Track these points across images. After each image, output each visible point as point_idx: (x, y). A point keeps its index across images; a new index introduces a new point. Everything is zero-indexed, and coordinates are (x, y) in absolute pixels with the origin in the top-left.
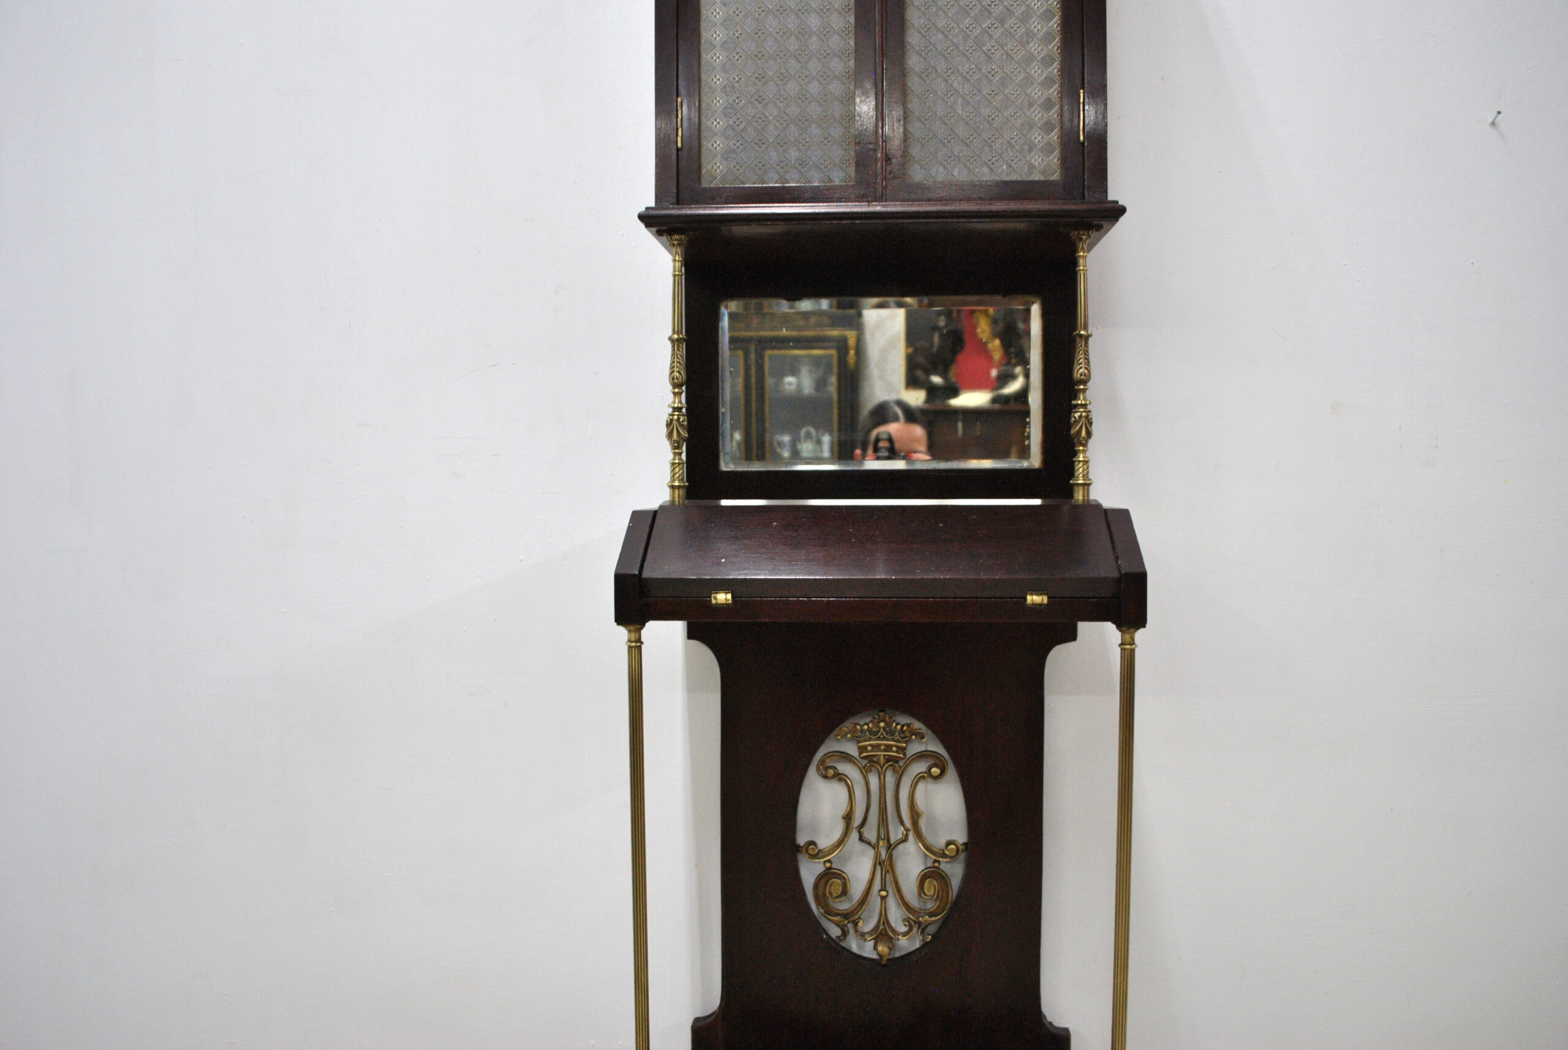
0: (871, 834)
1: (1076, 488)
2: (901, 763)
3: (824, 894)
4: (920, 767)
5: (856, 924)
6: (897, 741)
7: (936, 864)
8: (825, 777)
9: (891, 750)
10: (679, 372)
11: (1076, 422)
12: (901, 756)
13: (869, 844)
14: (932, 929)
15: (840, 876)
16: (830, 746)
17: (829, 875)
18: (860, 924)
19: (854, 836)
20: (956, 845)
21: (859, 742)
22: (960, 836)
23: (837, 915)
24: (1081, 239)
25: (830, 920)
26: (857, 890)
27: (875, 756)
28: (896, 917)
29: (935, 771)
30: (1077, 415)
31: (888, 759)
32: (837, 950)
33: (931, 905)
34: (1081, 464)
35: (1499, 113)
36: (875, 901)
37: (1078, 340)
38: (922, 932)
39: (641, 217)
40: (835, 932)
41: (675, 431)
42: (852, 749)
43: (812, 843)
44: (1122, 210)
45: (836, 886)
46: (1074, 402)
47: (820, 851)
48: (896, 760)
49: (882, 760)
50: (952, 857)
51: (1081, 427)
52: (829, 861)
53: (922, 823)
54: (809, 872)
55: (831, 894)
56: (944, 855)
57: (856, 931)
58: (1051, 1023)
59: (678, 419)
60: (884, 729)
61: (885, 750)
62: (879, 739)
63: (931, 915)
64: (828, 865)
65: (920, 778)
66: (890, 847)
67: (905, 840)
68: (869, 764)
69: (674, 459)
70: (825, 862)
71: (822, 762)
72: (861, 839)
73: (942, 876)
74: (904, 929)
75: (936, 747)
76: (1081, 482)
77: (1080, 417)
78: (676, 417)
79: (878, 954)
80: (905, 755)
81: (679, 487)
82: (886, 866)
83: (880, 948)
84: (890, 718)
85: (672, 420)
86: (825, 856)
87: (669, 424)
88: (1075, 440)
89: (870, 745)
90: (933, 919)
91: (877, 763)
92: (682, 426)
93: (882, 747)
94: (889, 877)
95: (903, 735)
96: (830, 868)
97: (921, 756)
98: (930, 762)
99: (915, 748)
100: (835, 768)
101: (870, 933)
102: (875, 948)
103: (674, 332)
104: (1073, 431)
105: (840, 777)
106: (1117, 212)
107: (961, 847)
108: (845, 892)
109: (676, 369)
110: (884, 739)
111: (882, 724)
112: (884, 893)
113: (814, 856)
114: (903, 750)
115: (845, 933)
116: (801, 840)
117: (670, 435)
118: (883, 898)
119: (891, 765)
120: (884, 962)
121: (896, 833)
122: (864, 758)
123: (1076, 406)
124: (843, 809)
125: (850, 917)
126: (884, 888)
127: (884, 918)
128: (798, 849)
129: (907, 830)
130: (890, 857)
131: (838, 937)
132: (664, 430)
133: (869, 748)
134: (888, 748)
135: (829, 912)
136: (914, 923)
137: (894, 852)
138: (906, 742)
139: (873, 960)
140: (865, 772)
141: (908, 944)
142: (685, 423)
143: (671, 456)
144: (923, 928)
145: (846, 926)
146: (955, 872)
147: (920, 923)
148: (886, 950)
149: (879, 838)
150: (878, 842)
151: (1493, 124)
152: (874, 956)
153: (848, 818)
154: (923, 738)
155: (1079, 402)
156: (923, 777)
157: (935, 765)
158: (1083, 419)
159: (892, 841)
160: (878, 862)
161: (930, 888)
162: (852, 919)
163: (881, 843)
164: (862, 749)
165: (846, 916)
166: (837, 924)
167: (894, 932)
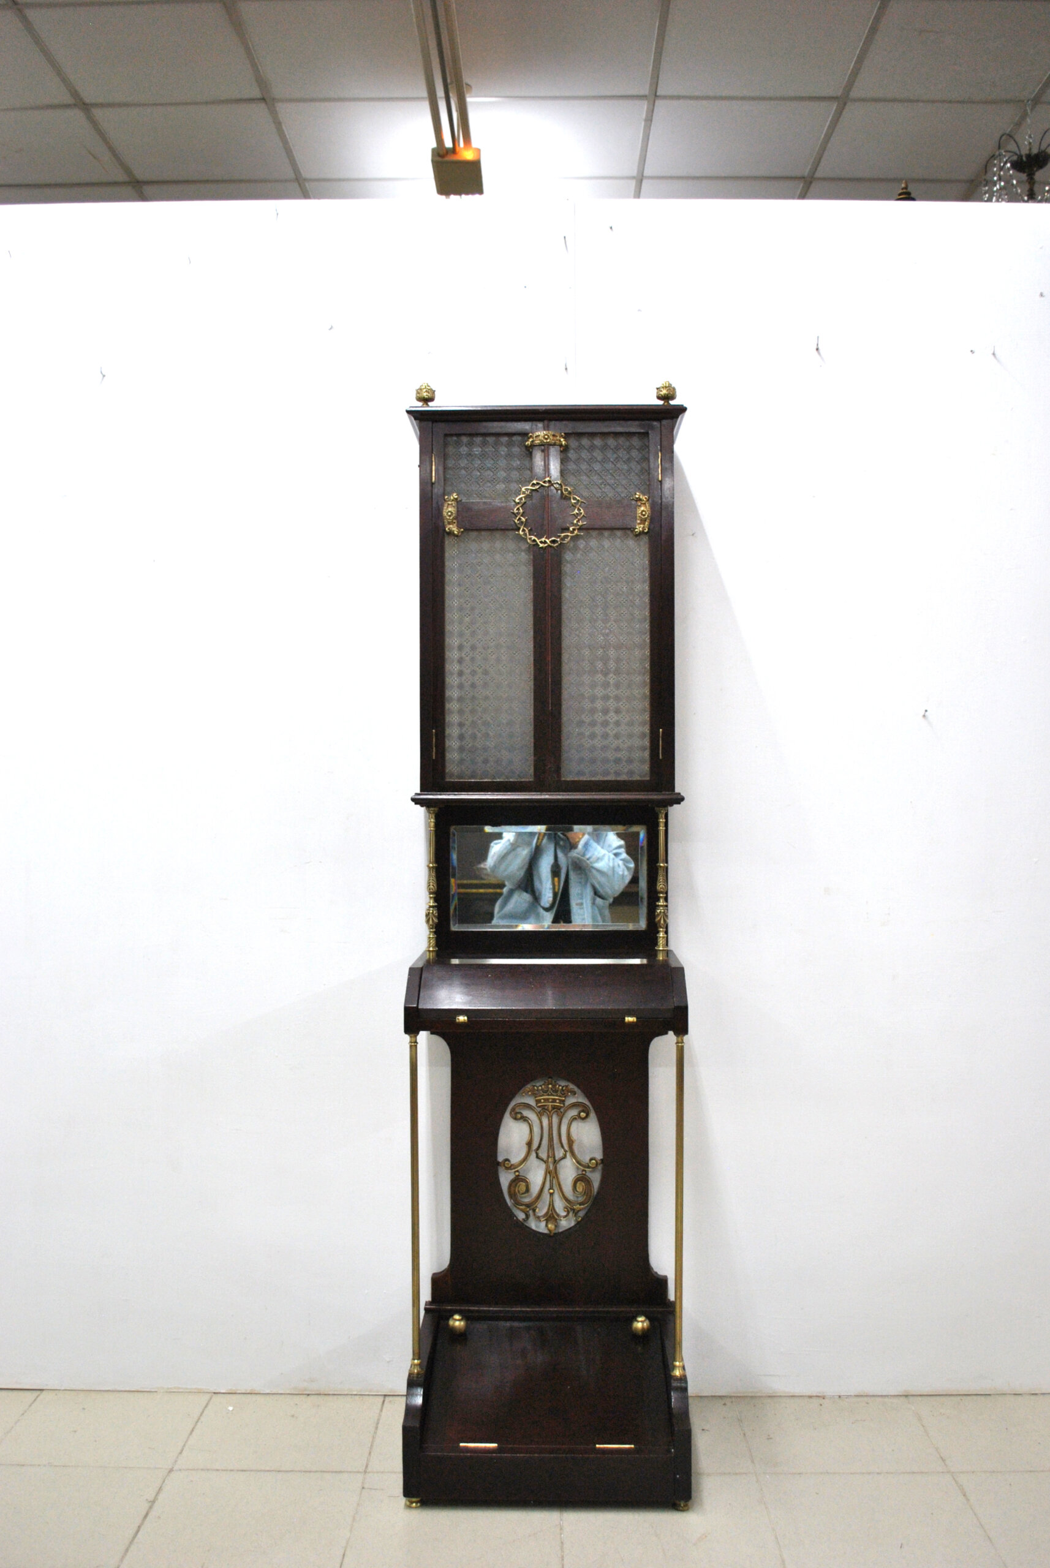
0: (543, 1154)
1: (658, 952)
2: (562, 1110)
3: (515, 1192)
4: (573, 1112)
5: (534, 1211)
6: (560, 1096)
7: (584, 1172)
8: (516, 1119)
9: (555, 1102)
10: (433, 885)
11: (658, 915)
12: (562, 1105)
13: (542, 1160)
14: (582, 1214)
15: (525, 1180)
16: (518, 1100)
17: (518, 1179)
18: (537, 1210)
19: (534, 1155)
20: (596, 1161)
21: (536, 1097)
22: (599, 1156)
23: (522, 1205)
24: (660, 812)
25: (518, 1208)
26: (535, 1189)
27: (546, 1105)
28: (559, 1206)
29: (583, 1115)
30: (658, 911)
31: (554, 1108)
32: (522, 1228)
33: (581, 1199)
34: (661, 939)
35: (926, 711)
36: (546, 1196)
37: (660, 869)
38: (575, 1216)
39: (413, 800)
40: (521, 1216)
41: (431, 919)
42: (531, 1101)
43: (507, 1160)
44: (683, 799)
45: (522, 1186)
46: (657, 903)
47: (512, 1165)
48: (559, 1108)
49: (550, 1108)
50: (594, 1168)
51: (661, 919)
52: (518, 1171)
53: (575, 1147)
54: (505, 1179)
55: (519, 1192)
56: (589, 1167)
57: (534, 1215)
58: (656, 1273)
59: (433, 913)
60: (551, 1089)
61: (552, 1102)
62: (548, 1095)
63: (581, 1204)
64: (517, 1174)
65: (574, 1119)
66: (555, 1162)
67: (564, 1157)
68: (542, 1111)
69: (430, 935)
70: (515, 1172)
71: (513, 1109)
72: (538, 1157)
73: (588, 1181)
74: (564, 1214)
75: (581, 1099)
76: (661, 948)
77: (660, 912)
78: (431, 911)
79: (549, 1230)
80: (564, 1104)
81: (433, 951)
82: (552, 1174)
83: (550, 1226)
84: (555, 1082)
85: (429, 913)
86: (514, 1169)
87: (427, 915)
88: (658, 925)
89: (544, 1099)
90: (582, 1206)
91: (547, 1110)
92: (435, 916)
93: (550, 1100)
94: (555, 1181)
95: (563, 1093)
96: (518, 1176)
97: (574, 1105)
98: (580, 1109)
99: (571, 1100)
100: (521, 1113)
101: (544, 1216)
102: (547, 1226)
103: (430, 863)
104: (657, 919)
105: (524, 1119)
106: (679, 800)
107: (598, 1161)
108: (528, 1190)
109: (431, 884)
110: (552, 1095)
111: (550, 1086)
112: (551, 1191)
113: (507, 1168)
114: (563, 1102)
115: (527, 1217)
116: (500, 1159)
117: (428, 921)
118: (551, 1194)
119: (556, 1111)
120: (552, 1234)
121: (559, 1153)
122: (539, 1107)
123: (658, 906)
124: (526, 1137)
125: (531, 1207)
126: (552, 1187)
127: (552, 1206)
128: (498, 1164)
129: (566, 1151)
130: (556, 1168)
131: (523, 1219)
132: (424, 919)
133: (542, 1101)
134: (554, 1101)
135: (517, 1203)
136: (570, 1209)
137: (558, 1166)
138: (565, 1097)
139: (545, 1234)
140: (540, 1115)
141: (566, 1224)
142: (437, 914)
143: (428, 933)
144: (576, 1213)
145: (528, 1212)
146: (596, 1178)
147: (574, 1210)
148: (553, 1227)
149: (548, 1157)
150: (548, 1159)
151: (924, 716)
152: (546, 1231)
153: (529, 1144)
154: (575, 1094)
155: (660, 904)
156: (576, 1119)
157: (583, 1111)
158: (662, 914)
159: (557, 1159)
160: (548, 1172)
161: (580, 1187)
162: (532, 1207)
163: (550, 1160)
164: (538, 1101)
165: (528, 1206)
166: (522, 1210)
167: (558, 1215)
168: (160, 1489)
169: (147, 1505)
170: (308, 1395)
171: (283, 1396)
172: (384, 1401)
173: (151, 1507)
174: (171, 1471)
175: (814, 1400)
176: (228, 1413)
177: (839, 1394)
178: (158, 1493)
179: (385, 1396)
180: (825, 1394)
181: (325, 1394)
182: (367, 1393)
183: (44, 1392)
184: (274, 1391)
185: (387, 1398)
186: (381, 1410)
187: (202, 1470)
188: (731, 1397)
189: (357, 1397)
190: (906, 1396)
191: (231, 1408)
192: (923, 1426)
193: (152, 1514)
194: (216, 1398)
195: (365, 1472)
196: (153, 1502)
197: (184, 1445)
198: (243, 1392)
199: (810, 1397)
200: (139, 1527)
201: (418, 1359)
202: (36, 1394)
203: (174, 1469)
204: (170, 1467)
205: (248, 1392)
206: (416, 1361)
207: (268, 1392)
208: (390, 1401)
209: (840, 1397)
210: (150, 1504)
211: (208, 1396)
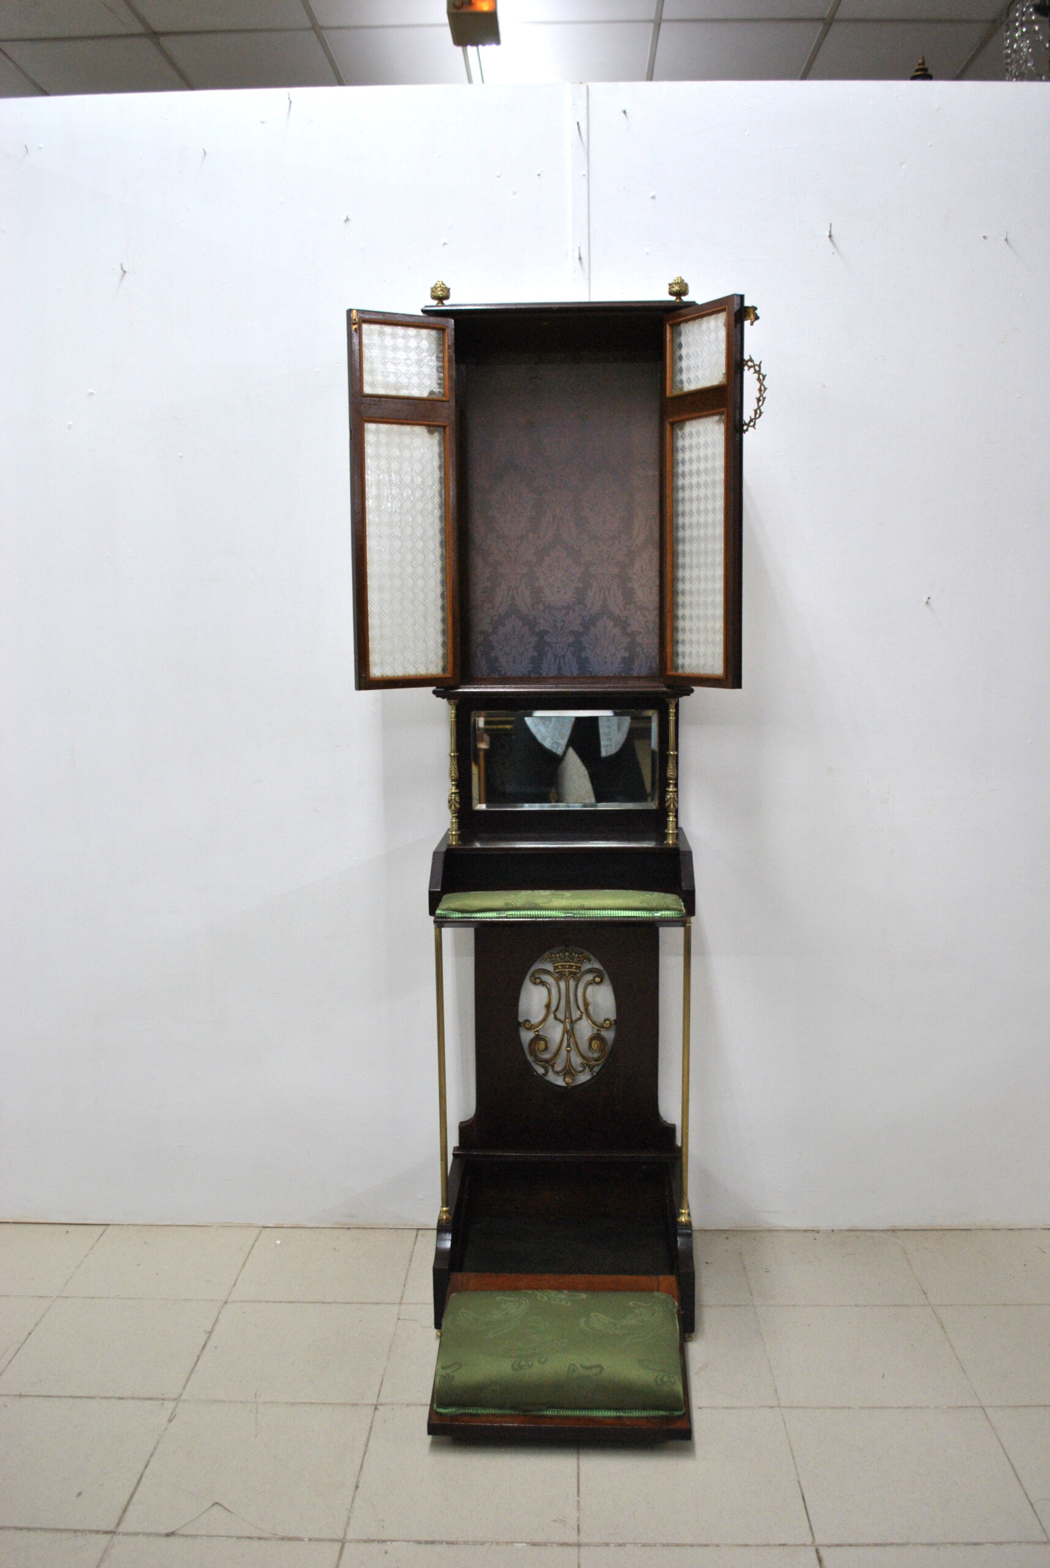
0: (561, 1016)
1: (668, 835)
2: (578, 975)
3: (534, 1050)
4: (589, 977)
5: (553, 1067)
6: (576, 963)
7: (599, 1032)
8: (535, 983)
9: (572, 968)
11: (668, 800)
12: (578, 971)
13: (560, 1021)
14: (596, 1069)
15: (543, 1039)
16: (538, 966)
17: (538, 1038)
18: (555, 1066)
19: (552, 1016)
20: (610, 1022)
21: (554, 964)
22: (612, 1016)
23: (541, 1061)
24: (671, 703)
25: (538, 1064)
26: (553, 1047)
27: (563, 971)
28: (576, 1060)
29: (598, 979)
30: (668, 796)
31: (571, 973)
32: (541, 1080)
33: (596, 1055)
34: (671, 822)
35: (929, 598)
36: (563, 1052)
37: (670, 756)
38: (591, 1071)
40: (541, 1071)
41: (453, 805)
42: (550, 967)
43: (528, 1021)
44: (692, 692)
45: (542, 1045)
46: (668, 789)
47: (532, 1025)
48: (575, 974)
49: (567, 974)
50: (606, 1028)
51: (670, 804)
52: (537, 1031)
53: (591, 1009)
54: (526, 1036)
55: (538, 1049)
56: (603, 1027)
57: (553, 1070)
58: (665, 1122)
59: (455, 799)
60: (568, 956)
61: (569, 968)
62: (566, 962)
63: (596, 1060)
64: (537, 1033)
65: (589, 983)
66: (572, 1023)
67: (580, 1018)
68: (560, 976)
69: (453, 819)
70: (535, 1032)
71: (533, 974)
72: (556, 1018)
73: (602, 1039)
74: (581, 1069)
75: (597, 965)
76: (671, 832)
77: (670, 797)
78: (453, 798)
79: (566, 1083)
80: (580, 971)
81: (455, 833)
82: (570, 1033)
83: (567, 1080)
84: (572, 950)
85: (451, 799)
86: (534, 1029)
87: (450, 801)
88: (668, 809)
89: (560, 965)
90: (597, 1063)
91: (565, 975)
92: (457, 802)
93: (567, 967)
94: (572, 1040)
95: (579, 959)
96: (538, 1035)
97: (590, 971)
98: (595, 975)
99: (587, 966)
100: (540, 978)
101: (561, 1071)
102: (564, 1080)
104: (667, 804)
105: (543, 983)
106: (689, 692)
107: (612, 1022)
108: (546, 1048)
109: (452, 770)
110: (568, 962)
111: (567, 954)
112: (569, 1049)
113: (529, 1029)
114: (579, 968)
115: (547, 1072)
116: (521, 1019)
117: (450, 807)
118: (568, 1051)
119: (572, 977)
120: (569, 1088)
121: (576, 1014)
122: (557, 972)
123: (669, 791)
124: (545, 1001)
125: (548, 1064)
126: (568, 1046)
127: (568, 1060)
128: (519, 1024)
129: (582, 1013)
130: (572, 1029)
131: (543, 1074)
133: (560, 967)
134: (571, 967)
135: (538, 1060)
136: (587, 1064)
137: (574, 1026)
138: (581, 963)
139: (562, 1087)
140: (557, 980)
141: (584, 1078)
143: (451, 816)
144: (591, 1069)
145: (547, 1067)
146: (609, 1035)
147: (589, 1066)
148: (570, 1081)
149: (566, 1018)
150: (565, 1019)
152: (563, 1084)
153: (548, 1006)
154: (590, 961)
155: (670, 789)
156: (591, 983)
157: (598, 976)
158: (672, 798)
159: (574, 1018)
160: (565, 1031)
161: (595, 1044)
162: (551, 1063)
163: (567, 1020)
164: (556, 968)
165: (547, 1061)
166: (543, 1066)
167: (574, 1070)
168: (217, 1320)
169: (205, 1336)
170: (349, 1229)
171: (326, 1230)
172: (417, 1235)
173: (208, 1338)
174: (226, 1302)
175: (809, 1234)
176: (276, 1247)
177: (832, 1229)
178: (215, 1324)
179: (418, 1229)
180: (820, 1229)
181: (364, 1228)
182: (402, 1227)
183: (110, 1227)
184: (317, 1226)
185: (421, 1232)
186: (415, 1244)
187: (254, 1301)
188: (733, 1231)
189: (393, 1231)
190: (894, 1231)
191: (279, 1242)
192: (908, 1260)
193: (210, 1344)
194: (265, 1232)
195: (400, 1303)
196: (210, 1333)
197: (237, 1278)
198: (290, 1226)
199: (806, 1231)
200: (199, 1357)
201: (446, 1207)
202: (103, 1228)
203: (229, 1301)
204: (225, 1299)
205: (294, 1226)
206: (445, 1209)
207: (312, 1226)
208: (423, 1235)
209: (833, 1231)
210: (208, 1335)
211: (257, 1231)
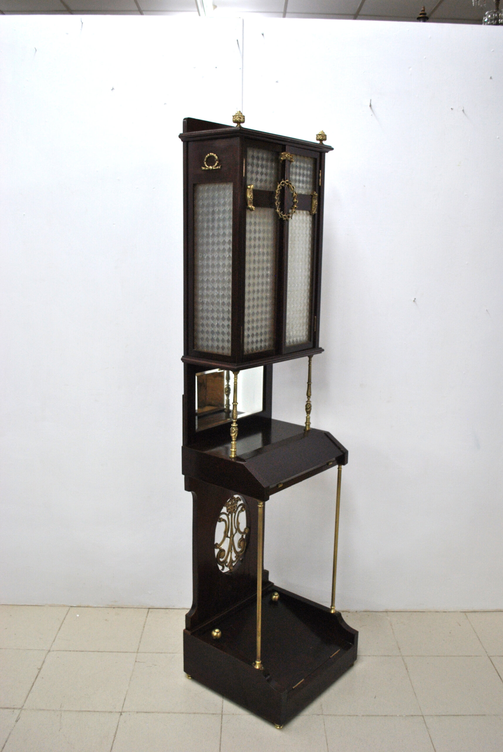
168: (44, 662)
169: (37, 671)
170: (114, 608)
171: (102, 608)
172: (148, 612)
173: (39, 672)
174: (49, 651)
176: (77, 618)
177: (356, 610)
180: (350, 611)
181: (122, 607)
182: (141, 607)
185: (150, 610)
186: (147, 616)
187: (64, 651)
189: (136, 609)
190: (386, 612)
191: (78, 616)
192: (393, 629)
193: (40, 675)
194: (72, 609)
195: (137, 652)
196: (40, 669)
197: (56, 637)
198: (84, 606)
200: (33, 683)
203: (51, 650)
204: (49, 649)
205: (86, 606)
207: (95, 606)
209: (356, 612)
210: (39, 670)
211: (67, 608)
